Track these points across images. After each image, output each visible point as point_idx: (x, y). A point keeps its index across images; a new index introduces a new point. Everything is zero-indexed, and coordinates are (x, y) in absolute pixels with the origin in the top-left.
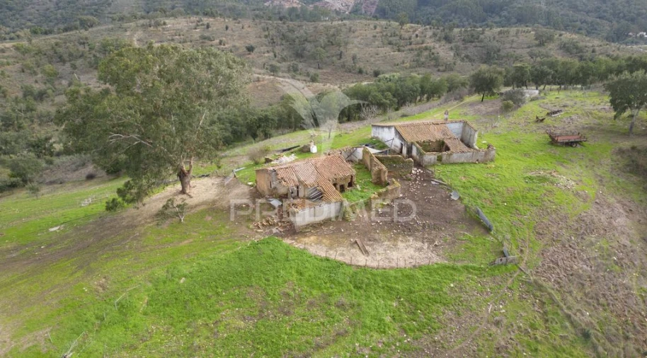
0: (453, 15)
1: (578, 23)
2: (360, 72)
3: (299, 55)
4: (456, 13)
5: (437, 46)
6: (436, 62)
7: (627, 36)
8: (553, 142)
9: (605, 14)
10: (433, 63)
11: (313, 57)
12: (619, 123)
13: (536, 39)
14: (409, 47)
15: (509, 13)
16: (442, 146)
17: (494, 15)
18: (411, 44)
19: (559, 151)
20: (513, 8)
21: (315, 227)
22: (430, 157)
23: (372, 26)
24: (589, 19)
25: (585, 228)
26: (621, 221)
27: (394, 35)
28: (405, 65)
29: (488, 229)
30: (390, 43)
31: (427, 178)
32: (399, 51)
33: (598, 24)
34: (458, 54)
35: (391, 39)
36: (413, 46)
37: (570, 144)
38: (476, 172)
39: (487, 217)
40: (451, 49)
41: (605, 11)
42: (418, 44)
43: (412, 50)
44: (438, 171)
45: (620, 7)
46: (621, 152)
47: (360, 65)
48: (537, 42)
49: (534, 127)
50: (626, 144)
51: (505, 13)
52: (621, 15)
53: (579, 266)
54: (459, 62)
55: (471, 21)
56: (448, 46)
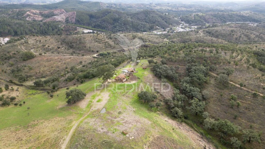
0: (104, 23)
1: (141, 25)
2: (93, 51)
3: (71, 47)
4: (104, 22)
5: (109, 41)
6: (110, 46)
7: (153, 28)
8: (143, 69)
9: (147, 21)
10: (109, 46)
11: (78, 48)
12: (150, 65)
13: (133, 37)
14: (102, 42)
15: (121, 22)
16: (133, 71)
17: (116, 22)
18: (102, 41)
19: (144, 70)
20: (122, 20)
21: (125, 81)
22: (132, 73)
23: (89, 36)
24: (143, 23)
25: (148, 77)
26: (151, 76)
27: (97, 39)
28: (103, 48)
29: (140, 79)
30: (97, 41)
31: (132, 75)
32: (100, 43)
33: (146, 25)
34: (115, 43)
35: (96, 40)
36: (103, 42)
37: (145, 69)
38: (137, 74)
39: (140, 78)
40: (113, 41)
41: (147, 20)
42: (104, 41)
43: (103, 43)
44: (133, 74)
45: (151, 18)
46: (150, 69)
47: (92, 49)
48: (133, 38)
49: (141, 67)
50: (151, 68)
51: (119, 22)
52: (151, 21)
53: (148, 80)
54: (116, 45)
55: (110, 24)
56: (111, 40)
